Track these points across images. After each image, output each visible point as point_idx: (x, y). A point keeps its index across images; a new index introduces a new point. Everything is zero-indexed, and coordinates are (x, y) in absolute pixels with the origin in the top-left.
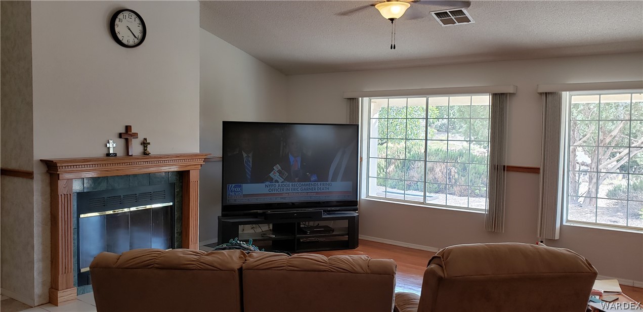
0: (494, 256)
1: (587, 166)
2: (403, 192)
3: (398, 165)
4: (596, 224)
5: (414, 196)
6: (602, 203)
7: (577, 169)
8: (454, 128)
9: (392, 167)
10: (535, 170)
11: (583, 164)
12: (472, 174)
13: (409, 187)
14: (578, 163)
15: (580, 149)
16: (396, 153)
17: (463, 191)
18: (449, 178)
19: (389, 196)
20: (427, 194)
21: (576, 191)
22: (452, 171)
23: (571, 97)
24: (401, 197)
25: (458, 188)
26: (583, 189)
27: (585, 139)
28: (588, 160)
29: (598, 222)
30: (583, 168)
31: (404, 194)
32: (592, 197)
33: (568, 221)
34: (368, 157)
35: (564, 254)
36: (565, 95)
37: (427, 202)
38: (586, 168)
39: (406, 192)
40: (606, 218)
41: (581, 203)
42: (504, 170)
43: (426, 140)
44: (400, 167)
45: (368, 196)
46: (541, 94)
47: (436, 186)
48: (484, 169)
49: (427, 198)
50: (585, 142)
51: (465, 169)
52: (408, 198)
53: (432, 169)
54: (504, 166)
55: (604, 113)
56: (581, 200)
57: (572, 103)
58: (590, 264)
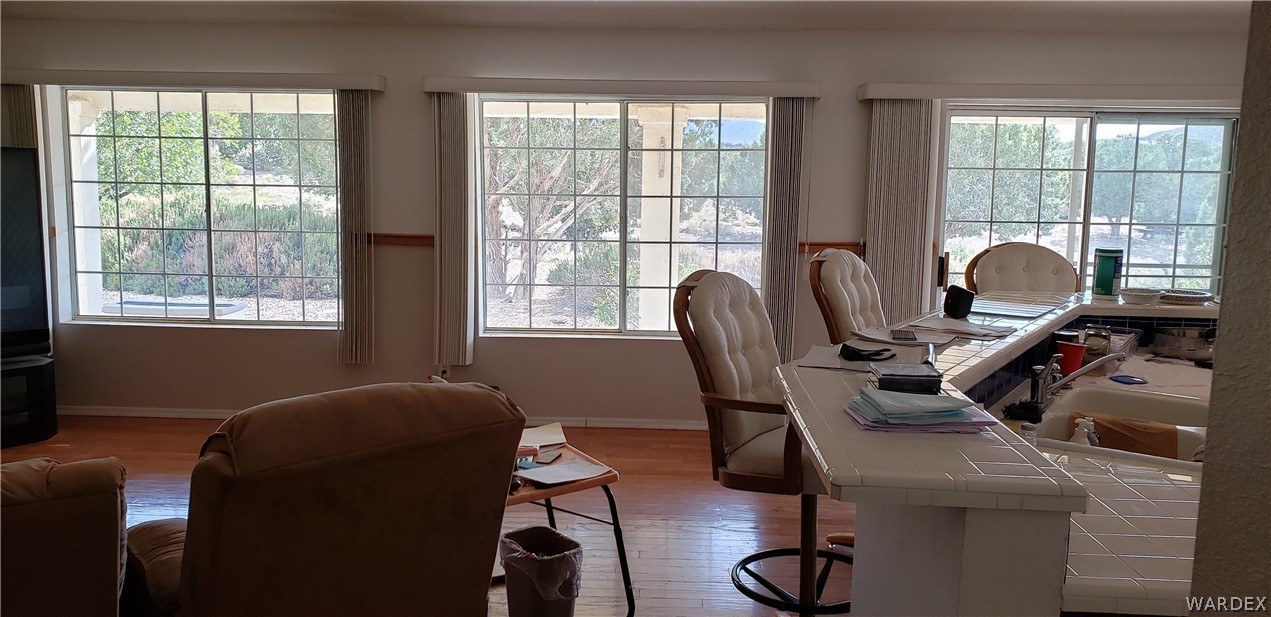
0: (340, 414)
1: (519, 230)
2: (161, 299)
3: (156, 243)
4: (530, 330)
5: (188, 307)
6: (541, 293)
7: (503, 237)
8: (279, 163)
9: (143, 247)
10: (426, 241)
11: (514, 228)
12: (316, 255)
13: (183, 289)
14: (505, 227)
15: (505, 201)
16: (151, 216)
17: (298, 289)
18: (270, 264)
19: (131, 311)
20: (217, 301)
21: (503, 275)
22: (275, 250)
23: (482, 102)
24: (158, 312)
25: (289, 284)
26: (514, 270)
27: (512, 183)
28: (519, 222)
29: (534, 326)
30: (512, 235)
31: (165, 304)
32: (527, 284)
33: (486, 329)
34: (72, 227)
35: (470, 394)
36: (473, 99)
37: (217, 318)
38: (517, 235)
39: (169, 300)
40: (548, 317)
41: (512, 295)
42: (369, 242)
43: (208, 185)
44: (161, 248)
45: (76, 315)
46: (430, 94)
47: (242, 281)
48: (333, 241)
49: (216, 308)
50: (513, 188)
51: (298, 245)
52: (175, 312)
53: (231, 249)
54: (369, 235)
55: (538, 137)
56: (511, 290)
57: (485, 115)
58: (513, 406)
